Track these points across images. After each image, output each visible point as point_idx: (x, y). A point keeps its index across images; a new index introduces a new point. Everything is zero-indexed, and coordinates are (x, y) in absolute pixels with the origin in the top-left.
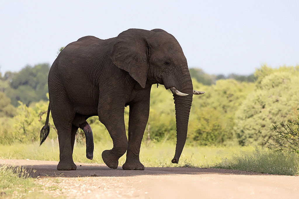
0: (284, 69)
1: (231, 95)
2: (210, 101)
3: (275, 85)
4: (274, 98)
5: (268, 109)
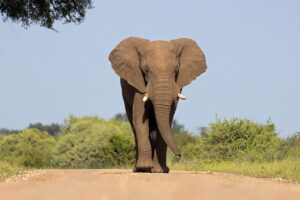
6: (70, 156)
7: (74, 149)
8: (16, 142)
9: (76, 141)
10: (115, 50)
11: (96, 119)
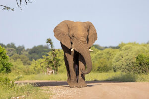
0: (129, 43)
1: (110, 54)
2: (103, 56)
3: (126, 49)
4: (126, 54)
5: (124, 58)
6: (121, 63)
7: (123, 59)
8: (102, 54)
9: (124, 55)
10: (57, 27)
11: (134, 44)
